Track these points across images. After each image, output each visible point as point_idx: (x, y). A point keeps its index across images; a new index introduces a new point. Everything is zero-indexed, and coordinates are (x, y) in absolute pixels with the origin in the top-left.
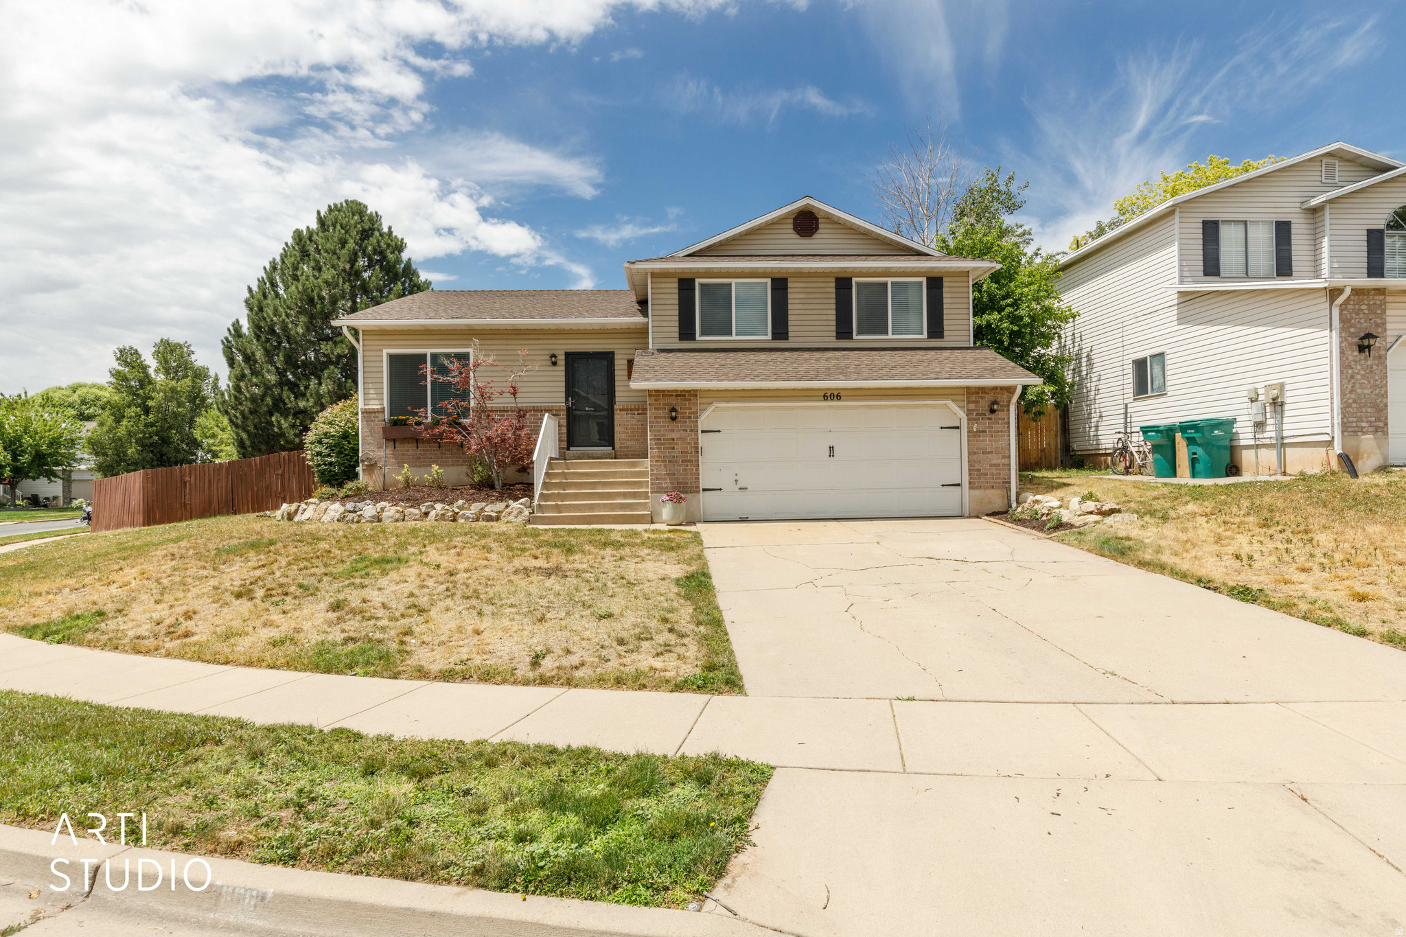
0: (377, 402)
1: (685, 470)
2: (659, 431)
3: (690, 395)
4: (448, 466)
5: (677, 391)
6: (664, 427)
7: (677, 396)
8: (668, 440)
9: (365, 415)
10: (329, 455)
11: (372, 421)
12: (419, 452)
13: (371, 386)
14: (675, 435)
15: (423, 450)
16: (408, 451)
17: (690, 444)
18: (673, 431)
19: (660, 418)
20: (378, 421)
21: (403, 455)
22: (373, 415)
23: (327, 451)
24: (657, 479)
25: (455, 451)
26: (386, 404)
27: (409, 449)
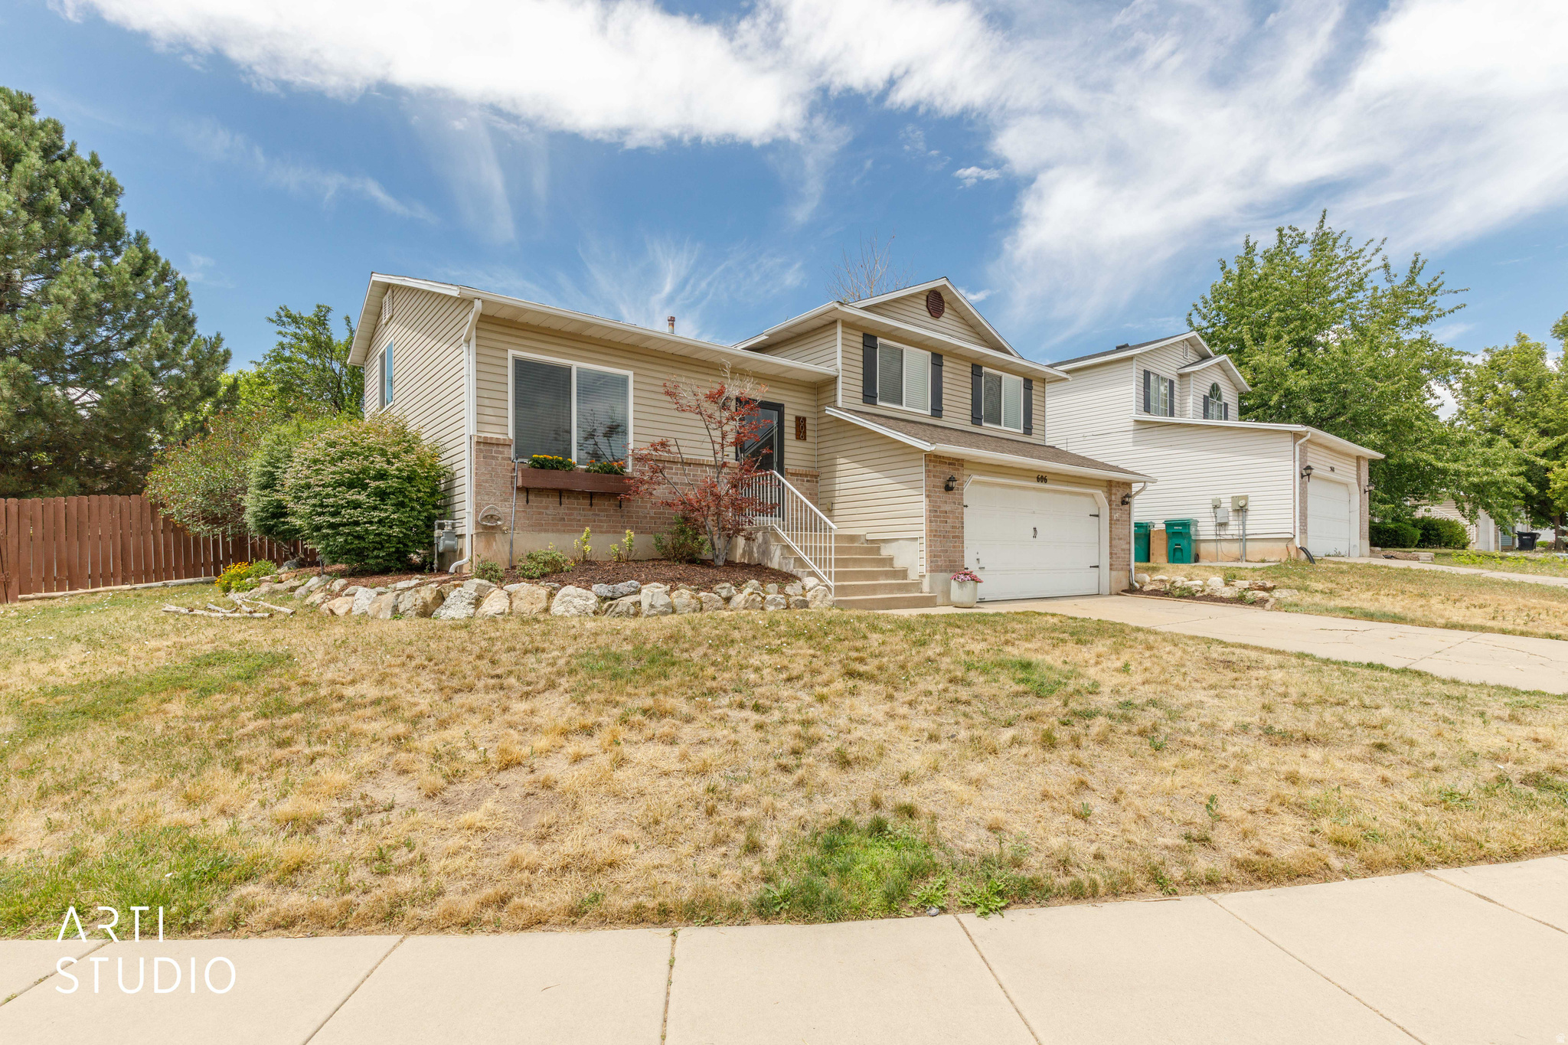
0: (497, 429)
1: (954, 547)
2: (936, 502)
3: (957, 462)
4: (601, 532)
5: (949, 458)
6: (939, 497)
7: (950, 464)
8: (941, 512)
9: (482, 447)
10: (375, 508)
11: (493, 458)
12: (562, 510)
13: (486, 402)
14: (947, 508)
15: (569, 509)
16: (547, 508)
17: (957, 518)
18: (946, 502)
19: (937, 487)
20: (503, 459)
21: (540, 513)
22: (495, 448)
23: (372, 501)
24: (935, 556)
25: (612, 512)
26: (511, 435)
27: (549, 506)
